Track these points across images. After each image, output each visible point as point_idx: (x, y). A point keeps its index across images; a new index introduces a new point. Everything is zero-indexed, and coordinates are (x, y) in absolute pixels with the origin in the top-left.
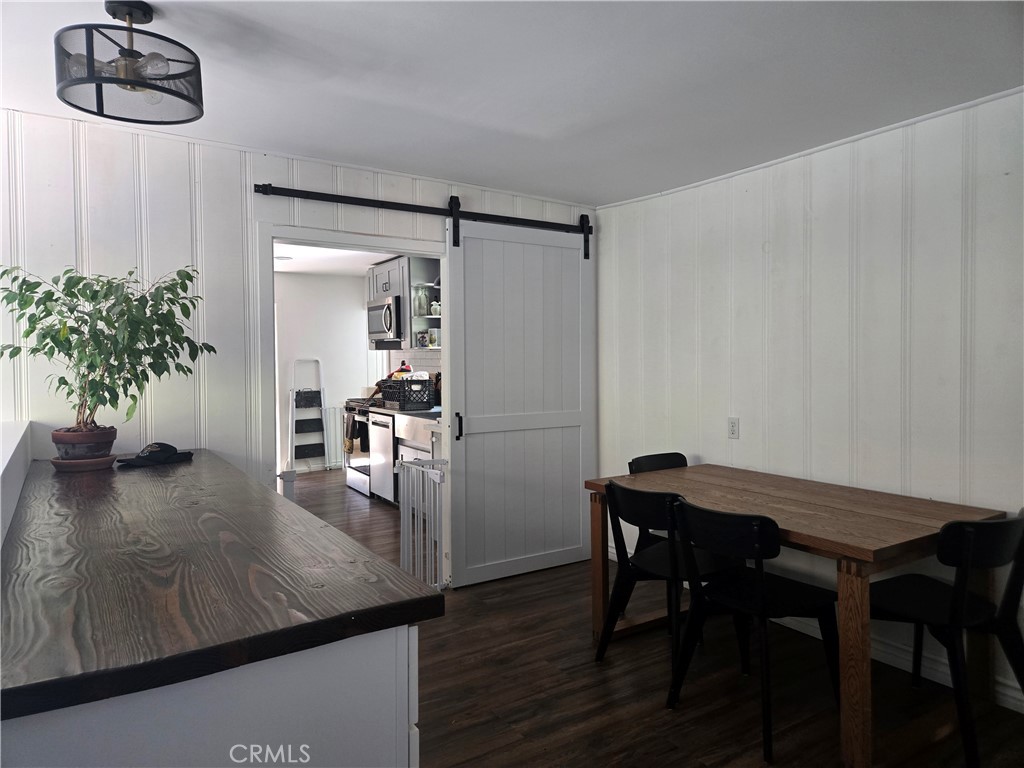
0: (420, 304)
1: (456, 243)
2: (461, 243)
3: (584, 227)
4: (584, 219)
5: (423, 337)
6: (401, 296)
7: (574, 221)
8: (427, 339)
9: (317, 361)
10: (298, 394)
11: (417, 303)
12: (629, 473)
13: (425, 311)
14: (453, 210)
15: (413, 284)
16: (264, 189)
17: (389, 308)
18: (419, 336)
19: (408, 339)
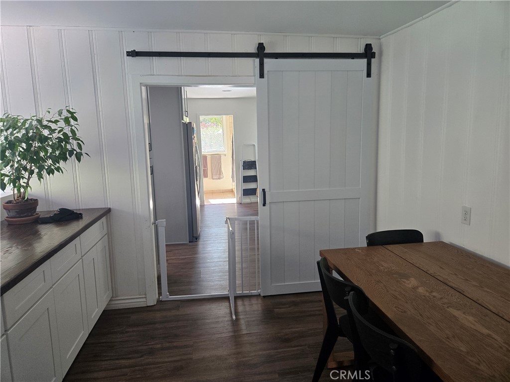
1: (262, 76)
2: (265, 75)
3: (368, 53)
4: (368, 47)
7: (361, 50)
9: (254, 145)
10: (244, 162)
12: (366, 246)
14: (261, 53)
16: (133, 54)
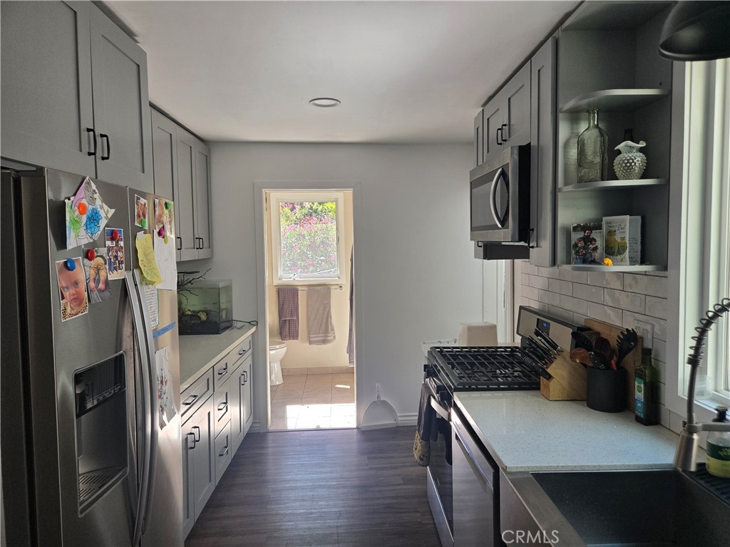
0: (581, 152)
5: (588, 240)
6: (534, 143)
8: (600, 243)
11: (573, 153)
13: (596, 172)
15: (566, 105)
17: (504, 175)
18: (576, 237)
19: (546, 244)
